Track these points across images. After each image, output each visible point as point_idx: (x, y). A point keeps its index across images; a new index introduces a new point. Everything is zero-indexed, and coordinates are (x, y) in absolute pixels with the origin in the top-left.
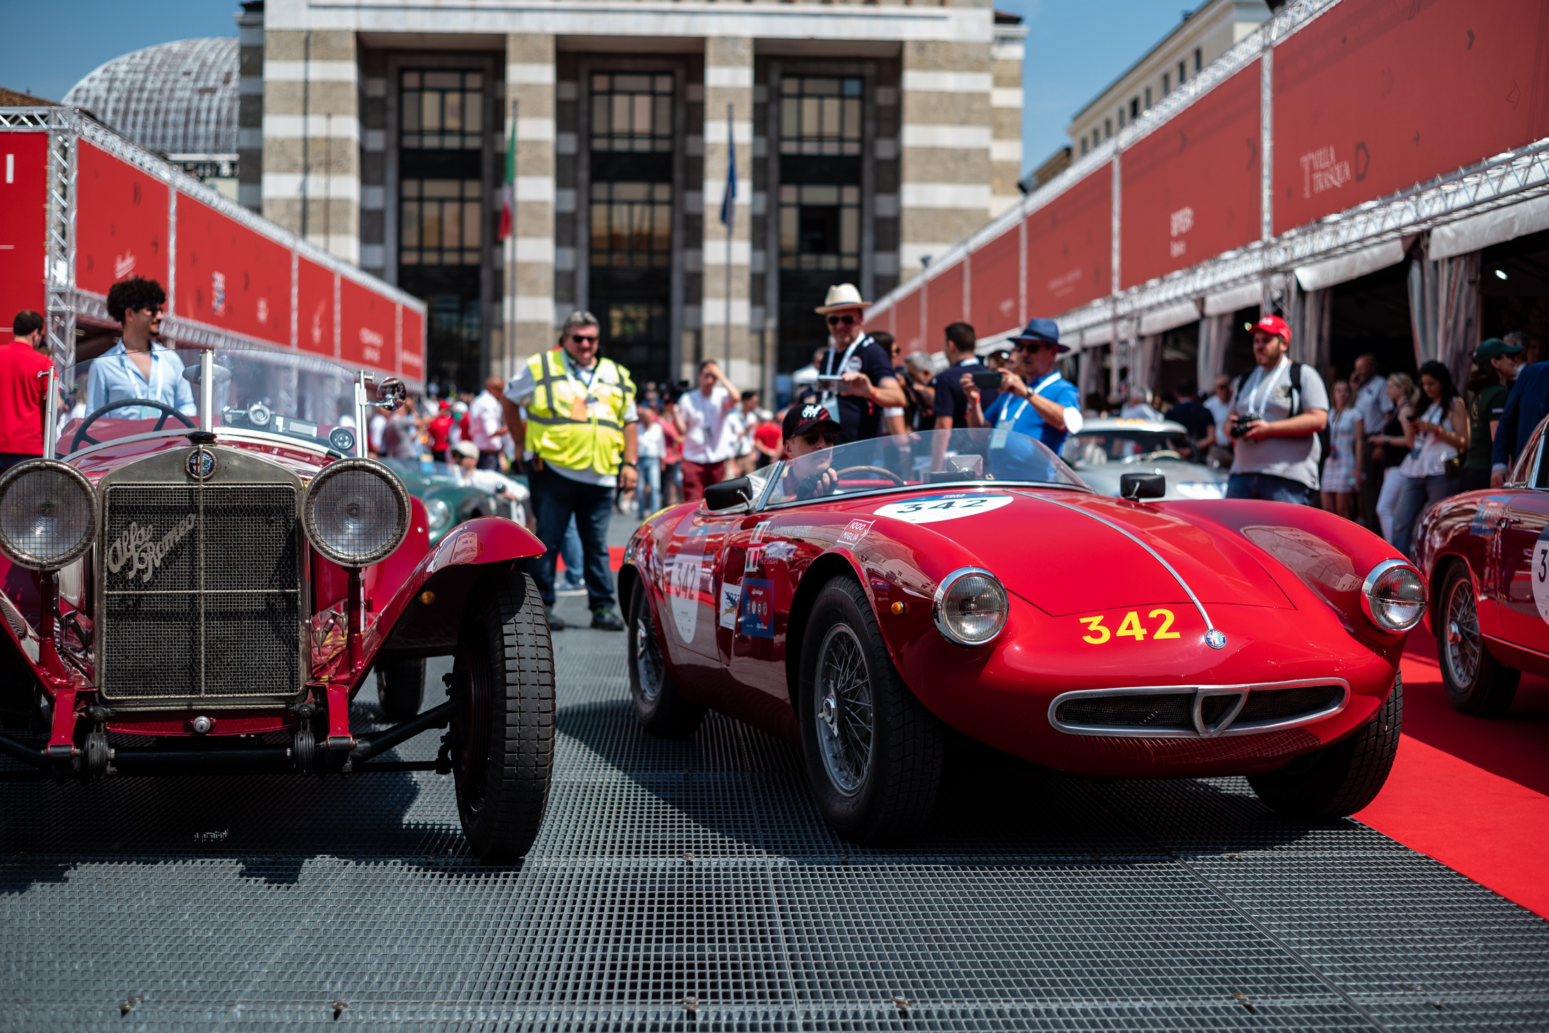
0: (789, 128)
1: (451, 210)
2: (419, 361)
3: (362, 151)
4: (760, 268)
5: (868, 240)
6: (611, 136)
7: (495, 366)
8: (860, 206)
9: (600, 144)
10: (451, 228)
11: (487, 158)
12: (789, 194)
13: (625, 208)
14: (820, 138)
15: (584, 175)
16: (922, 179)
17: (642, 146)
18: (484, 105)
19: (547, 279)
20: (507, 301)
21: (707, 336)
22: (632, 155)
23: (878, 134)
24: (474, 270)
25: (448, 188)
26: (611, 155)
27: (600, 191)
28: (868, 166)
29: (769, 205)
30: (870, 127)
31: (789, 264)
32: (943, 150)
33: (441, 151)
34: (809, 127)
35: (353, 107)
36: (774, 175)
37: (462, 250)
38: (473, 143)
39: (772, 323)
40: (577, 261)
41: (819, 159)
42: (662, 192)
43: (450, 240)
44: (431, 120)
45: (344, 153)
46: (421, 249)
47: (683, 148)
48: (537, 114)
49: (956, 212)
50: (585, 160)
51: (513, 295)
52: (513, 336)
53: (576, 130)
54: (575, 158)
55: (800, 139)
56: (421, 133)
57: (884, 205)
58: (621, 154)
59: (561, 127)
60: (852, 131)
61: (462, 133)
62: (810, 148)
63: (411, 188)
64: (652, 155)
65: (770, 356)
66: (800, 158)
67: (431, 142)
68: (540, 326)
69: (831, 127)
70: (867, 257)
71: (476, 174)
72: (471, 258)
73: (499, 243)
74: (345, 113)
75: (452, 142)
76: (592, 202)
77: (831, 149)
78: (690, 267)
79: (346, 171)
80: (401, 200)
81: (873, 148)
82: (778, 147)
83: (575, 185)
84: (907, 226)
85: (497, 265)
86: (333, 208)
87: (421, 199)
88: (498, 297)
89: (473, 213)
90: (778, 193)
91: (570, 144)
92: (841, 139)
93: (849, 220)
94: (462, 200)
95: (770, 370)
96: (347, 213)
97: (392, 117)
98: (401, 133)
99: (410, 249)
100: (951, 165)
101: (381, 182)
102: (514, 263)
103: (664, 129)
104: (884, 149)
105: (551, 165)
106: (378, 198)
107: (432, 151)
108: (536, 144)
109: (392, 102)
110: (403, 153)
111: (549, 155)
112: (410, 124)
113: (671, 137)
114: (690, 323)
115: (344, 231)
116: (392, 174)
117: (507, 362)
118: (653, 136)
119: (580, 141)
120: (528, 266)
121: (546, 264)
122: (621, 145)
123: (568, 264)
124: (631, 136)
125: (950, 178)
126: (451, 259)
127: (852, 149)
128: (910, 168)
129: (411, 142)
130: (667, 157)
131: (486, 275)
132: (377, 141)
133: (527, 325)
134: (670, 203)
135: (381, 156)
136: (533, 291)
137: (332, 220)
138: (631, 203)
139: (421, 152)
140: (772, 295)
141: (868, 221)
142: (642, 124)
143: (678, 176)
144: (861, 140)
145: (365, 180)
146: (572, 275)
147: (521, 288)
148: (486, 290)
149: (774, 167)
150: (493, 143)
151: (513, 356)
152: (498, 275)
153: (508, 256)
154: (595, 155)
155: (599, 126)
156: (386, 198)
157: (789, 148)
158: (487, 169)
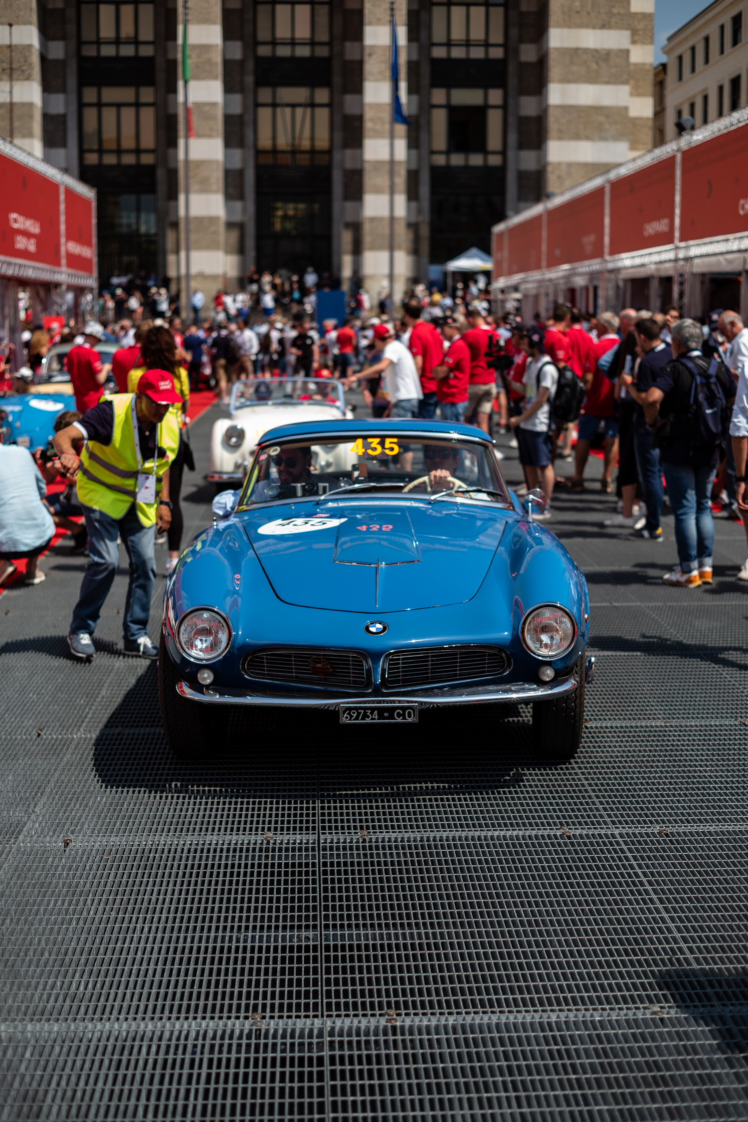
0: (439, 35)
1: (128, 114)
2: (89, 252)
3: (43, 59)
4: (414, 166)
5: (512, 138)
6: (274, 43)
7: (171, 259)
8: (504, 107)
9: (264, 51)
10: (128, 130)
11: (160, 64)
12: (439, 96)
13: (288, 110)
14: (468, 44)
15: (250, 80)
16: (566, 80)
17: (303, 52)
18: (156, 15)
19: (217, 177)
20: (182, 198)
21: (367, 228)
22: (293, 60)
23: (521, 40)
24: (151, 170)
25: (125, 94)
26: (274, 60)
27: (265, 95)
28: (512, 68)
29: (421, 107)
30: (514, 32)
31: (440, 160)
32: (586, 51)
33: (118, 59)
34: (458, 34)
35: (34, 17)
36: (426, 80)
37: (138, 151)
38: (146, 51)
39: (425, 217)
40: (244, 160)
41: (467, 62)
42: (322, 95)
43: (128, 142)
44: (107, 31)
45: (26, 59)
46: (101, 151)
47: (342, 54)
48: (206, 20)
49: (598, 110)
50: (250, 65)
51: (187, 193)
52: (188, 231)
53: (241, 38)
54: (242, 63)
55: (449, 44)
56: (98, 42)
57: (528, 106)
58: (284, 59)
59: (228, 35)
60: (497, 37)
61: (136, 42)
62: (458, 53)
63: (90, 95)
64: (312, 60)
65: (425, 247)
66: (449, 62)
67: (108, 51)
68: (213, 220)
69: (478, 33)
70: (511, 154)
71: (150, 82)
72: (147, 159)
73: (172, 142)
74: (27, 23)
75: (127, 51)
76: (257, 105)
77: (477, 53)
78: (349, 165)
79: (28, 78)
80: (81, 106)
81: (517, 52)
82: (429, 52)
83: (242, 90)
84: (553, 124)
85: (171, 165)
86: (17, 112)
87: (99, 105)
88: (173, 195)
89: (148, 116)
90: (429, 94)
91: (237, 51)
92: (487, 45)
93: (494, 119)
94: (137, 105)
95: (425, 259)
96: (31, 117)
97: (71, 28)
98: (80, 43)
99: (91, 151)
100: (594, 66)
101: (63, 90)
102: (187, 161)
103: (323, 36)
104: (528, 53)
105: (219, 70)
106: (59, 104)
107: (108, 59)
108: (206, 48)
109: (71, 13)
110: (82, 61)
111: (218, 59)
112: (88, 34)
113: (330, 44)
114: (349, 218)
115: (30, 135)
116: (72, 82)
117: (183, 254)
118: (312, 43)
119: (245, 48)
120: (201, 163)
121: (217, 162)
122: (283, 52)
123: (237, 164)
124: (293, 43)
125: (592, 78)
126: (129, 160)
127: (497, 53)
128: (555, 69)
129: (89, 51)
130: (327, 62)
131: (160, 174)
132: (57, 50)
133: (200, 220)
134: (329, 105)
135: (62, 64)
136: (205, 189)
137: (16, 124)
138: (293, 106)
139: (99, 60)
140: (425, 191)
141: (512, 120)
142: (303, 32)
143: (337, 80)
144: (505, 45)
145: (47, 88)
146: (241, 173)
147: (194, 187)
148: (162, 188)
149: (426, 69)
150: (165, 51)
151: (188, 250)
152: (173, 174)
153: (181, 156)
154: (259, 60)
155: (263, 34)
156: (67, 104)
157: (439, 53)
158: (160, 76)
